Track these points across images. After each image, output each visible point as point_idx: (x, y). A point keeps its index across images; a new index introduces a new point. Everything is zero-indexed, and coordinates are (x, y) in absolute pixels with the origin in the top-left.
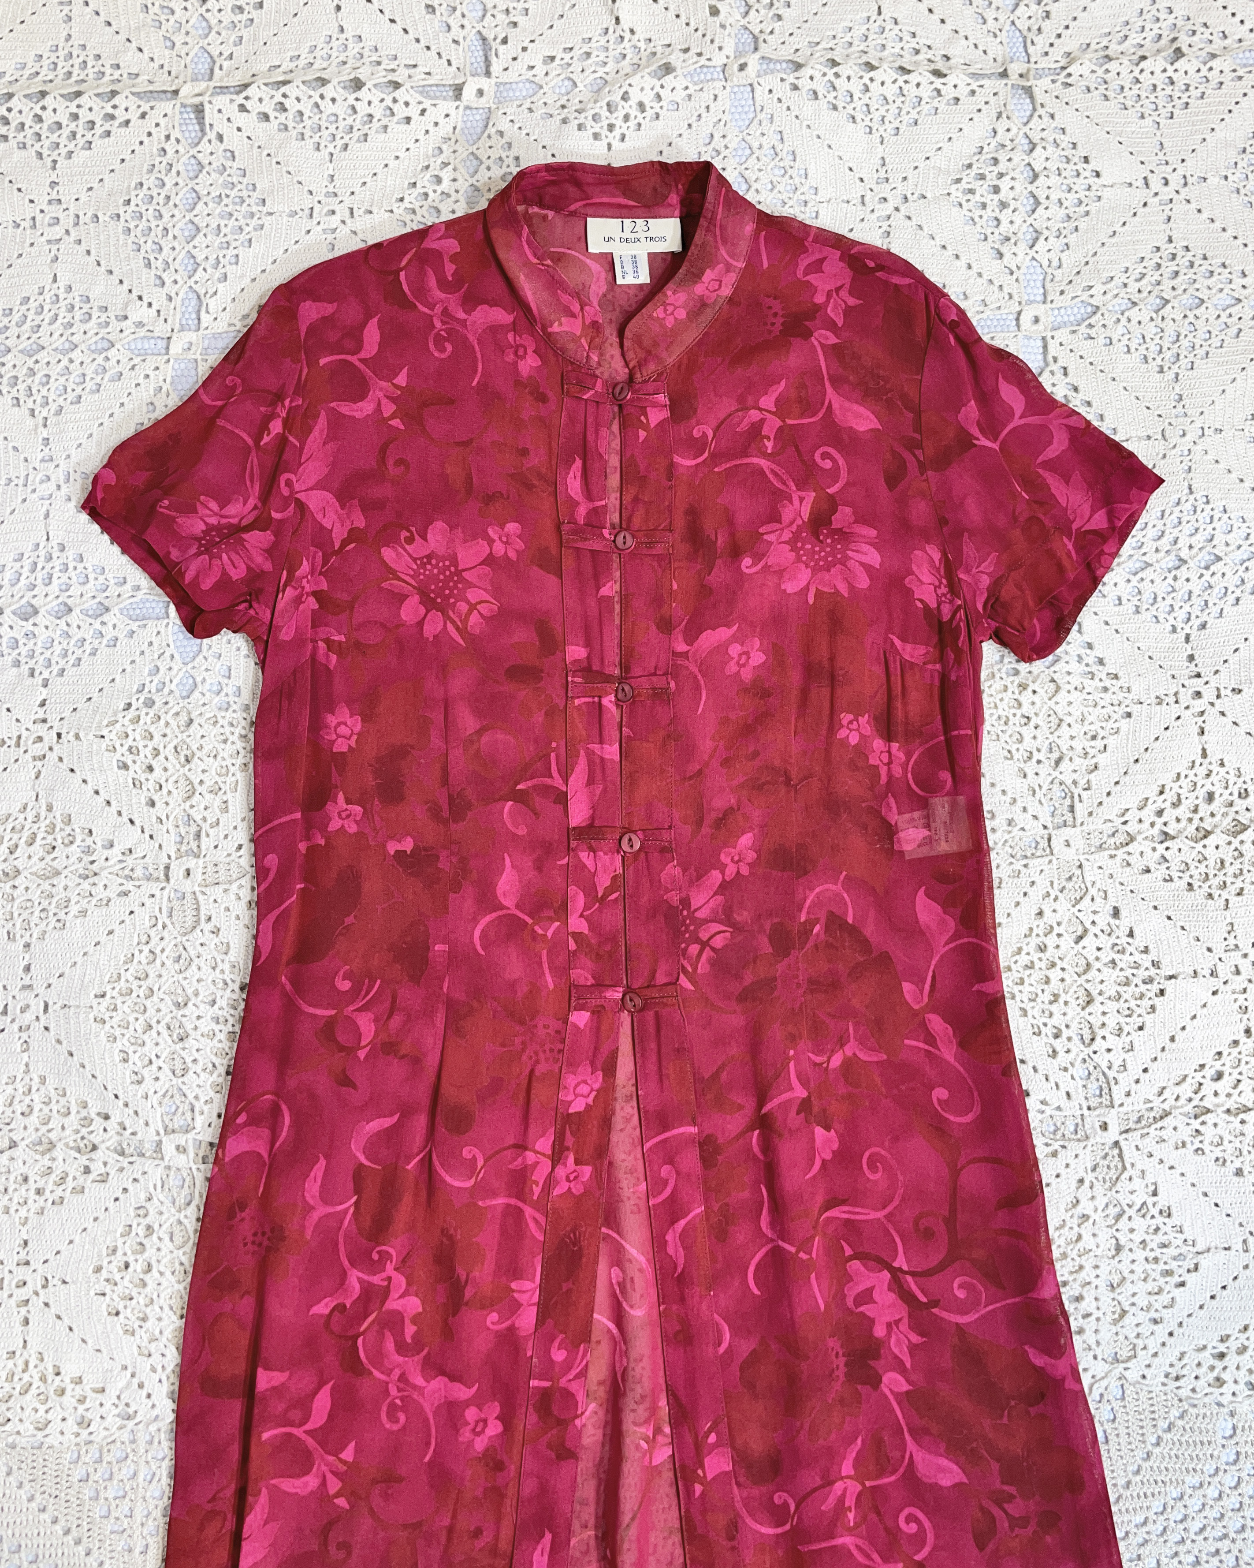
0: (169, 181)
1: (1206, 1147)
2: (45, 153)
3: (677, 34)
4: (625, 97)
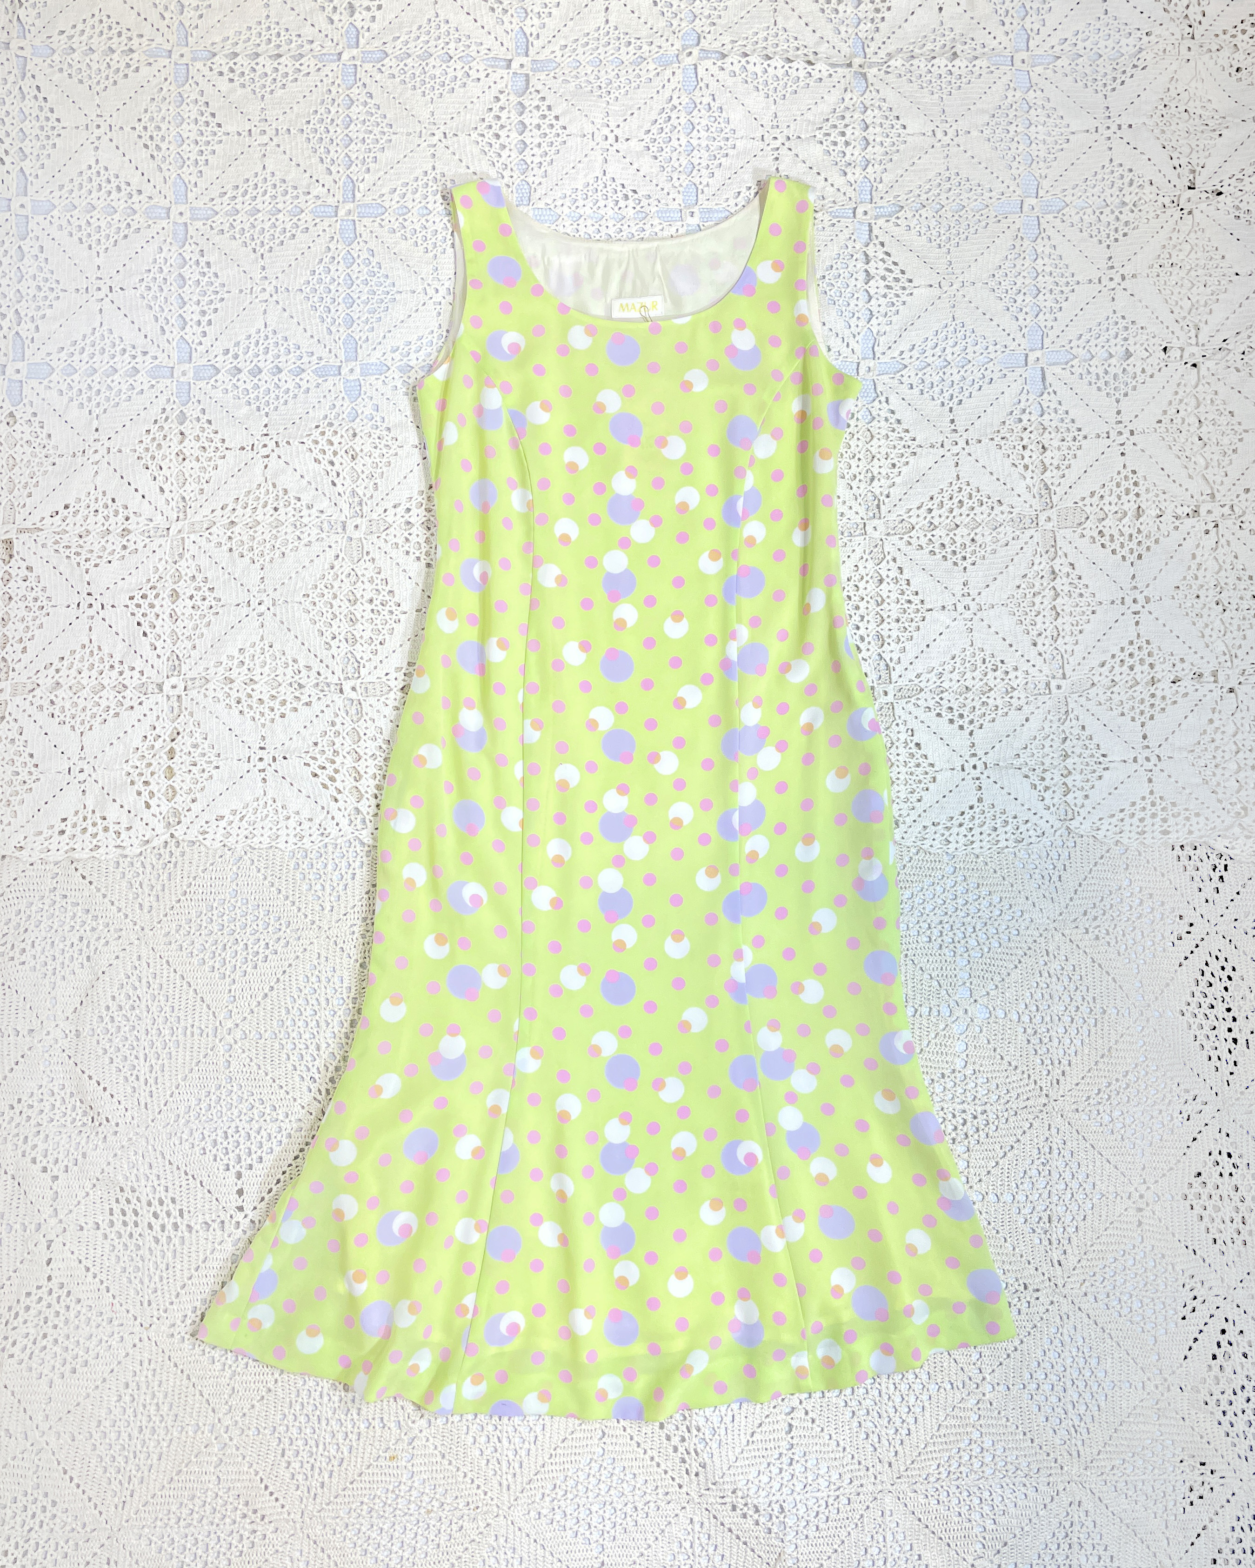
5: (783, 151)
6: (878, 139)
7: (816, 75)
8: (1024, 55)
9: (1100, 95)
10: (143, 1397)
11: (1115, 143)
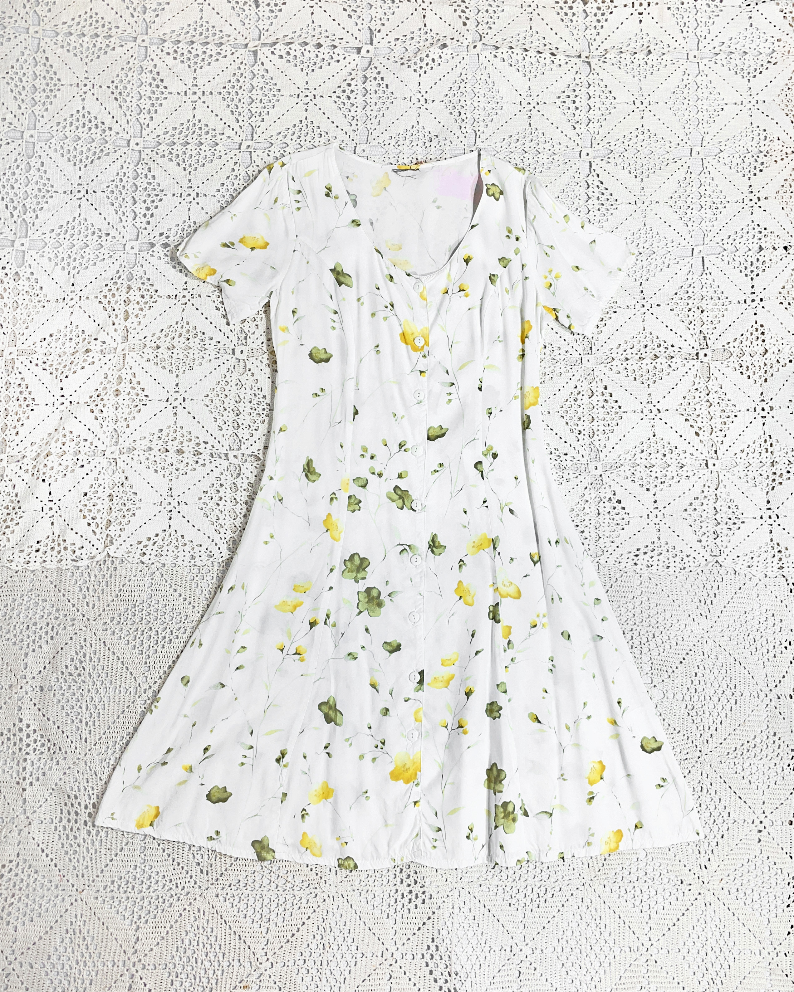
0: (242, 80)
1: (636, 480)
2: (192, 65)
3: (449, 33)
4: (427, 56)
5: (534, 111)
6: (597, 106)
7: (557, 62)
8: (696, 53)
9: (746, 79)
10: (77, 939)
11: (754, 111)
